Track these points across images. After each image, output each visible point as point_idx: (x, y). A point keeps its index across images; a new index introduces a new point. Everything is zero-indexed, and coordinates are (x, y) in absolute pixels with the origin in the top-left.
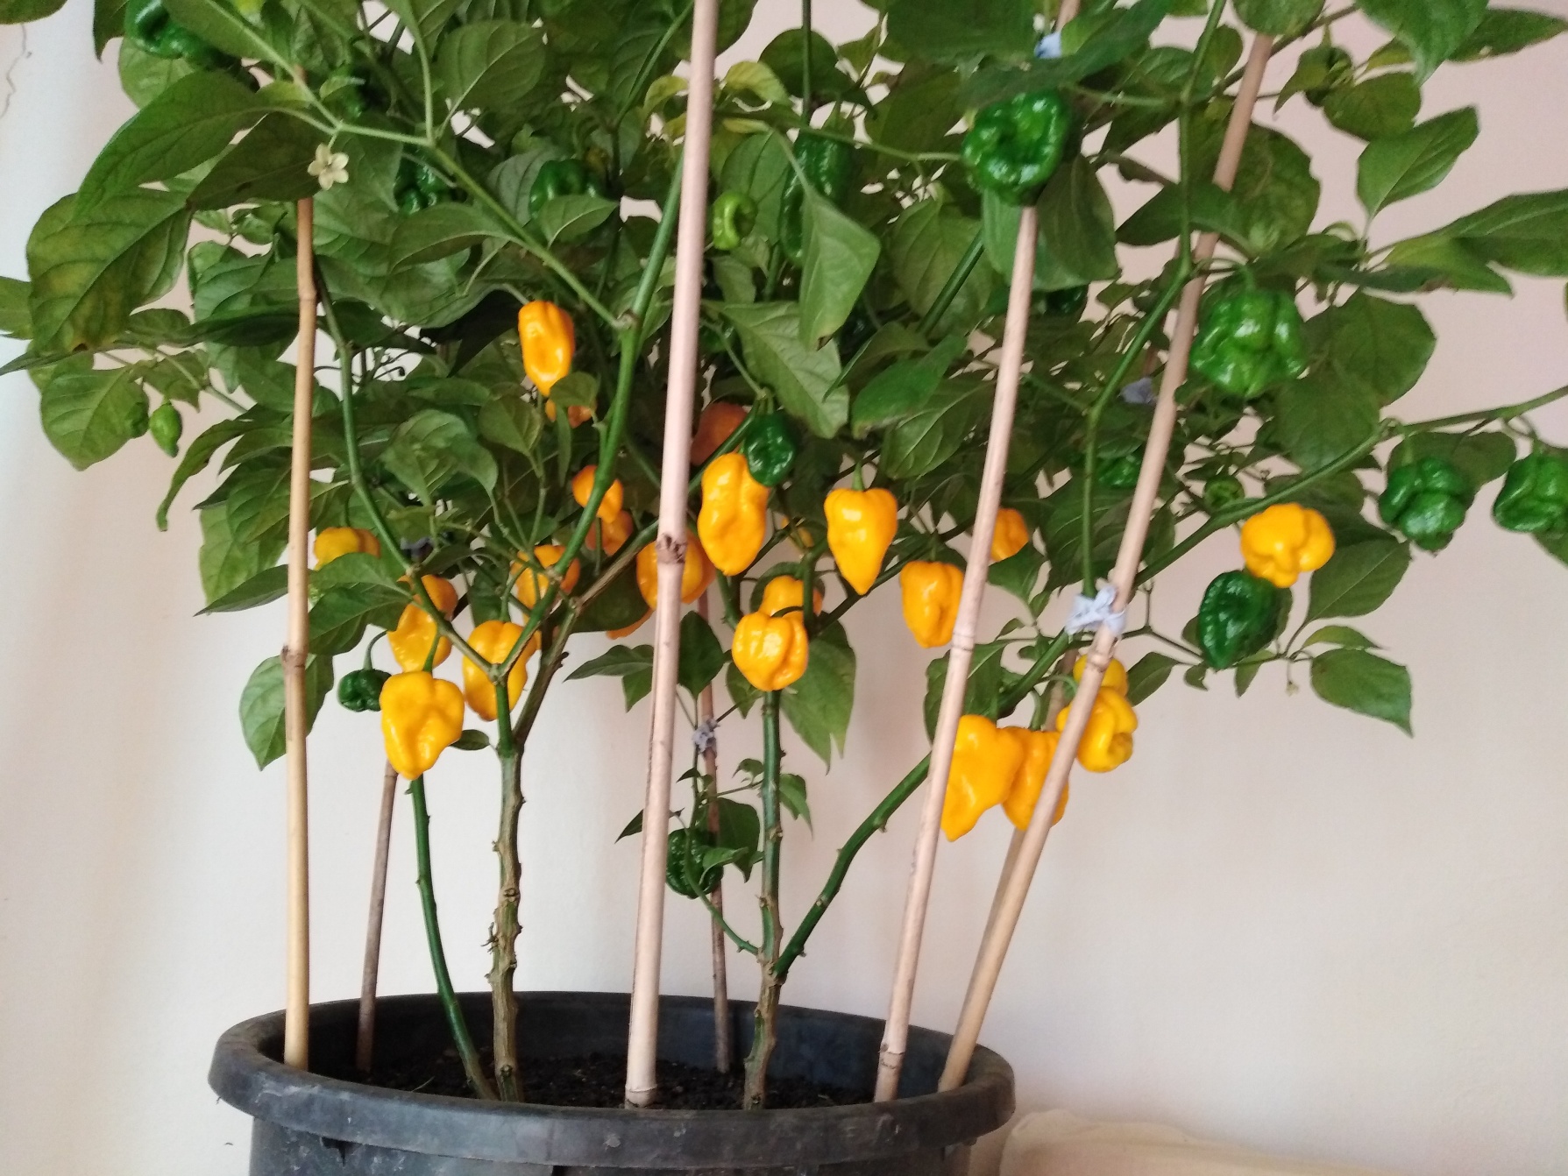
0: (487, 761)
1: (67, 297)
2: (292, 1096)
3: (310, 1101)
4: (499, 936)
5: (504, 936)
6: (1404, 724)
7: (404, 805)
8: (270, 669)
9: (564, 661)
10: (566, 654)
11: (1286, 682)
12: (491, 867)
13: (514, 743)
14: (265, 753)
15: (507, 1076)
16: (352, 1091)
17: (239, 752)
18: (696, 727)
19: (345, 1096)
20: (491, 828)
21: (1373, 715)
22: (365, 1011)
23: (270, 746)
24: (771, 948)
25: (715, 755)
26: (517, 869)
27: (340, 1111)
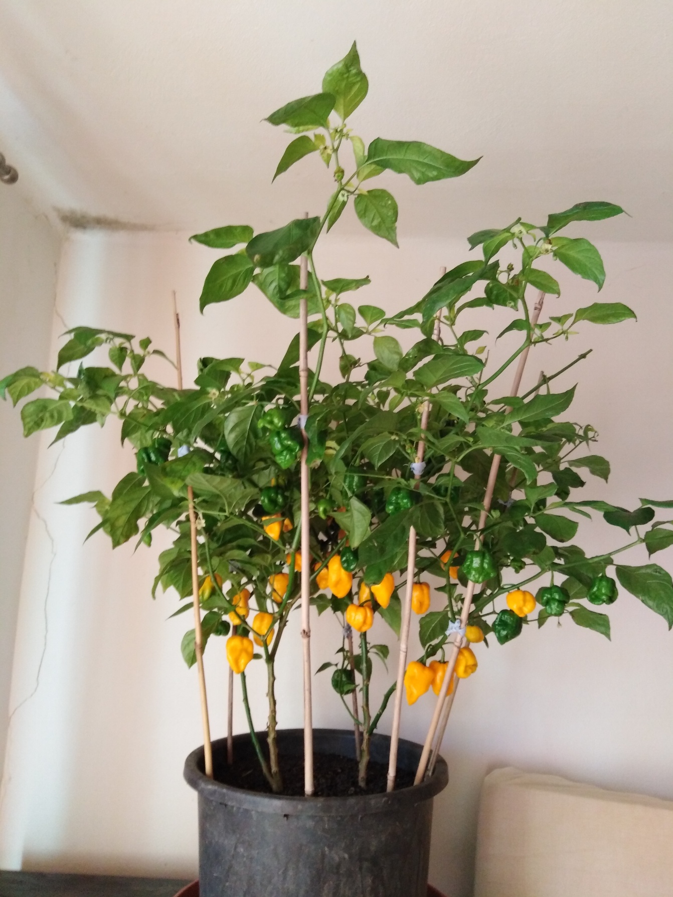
0: (262, 663)
1: (120, 527)
2: (210, 789)
3: (215, 792)
4: (270, 726)
5: (272, 726)
6: (608, 635)
7: (237, 678)
8: (189, 635)
9: (287, 623)
10: (287, 621)
11: (557, 623)
12: (266, 702)
13: (270, 658)
14: (190, 663)
15: (276, 774)
16: (226, 788)
17: (183, 664)
18: (344, 627)
19: (225, 791)
20: (265, 689)
21: (597, 631)
22: (229, 742)
23: (192, 660)
24: (367, 724)
25: (352, 638)
26: (275, 702)
27: (224, 795)
